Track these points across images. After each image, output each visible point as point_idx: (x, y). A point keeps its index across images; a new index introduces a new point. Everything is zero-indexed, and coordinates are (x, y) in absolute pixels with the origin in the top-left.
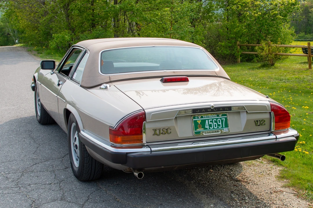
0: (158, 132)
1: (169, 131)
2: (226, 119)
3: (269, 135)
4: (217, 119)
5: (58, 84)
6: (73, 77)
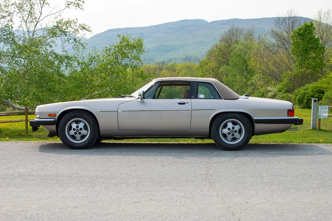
5: (180, 104)
6: (198, 97)
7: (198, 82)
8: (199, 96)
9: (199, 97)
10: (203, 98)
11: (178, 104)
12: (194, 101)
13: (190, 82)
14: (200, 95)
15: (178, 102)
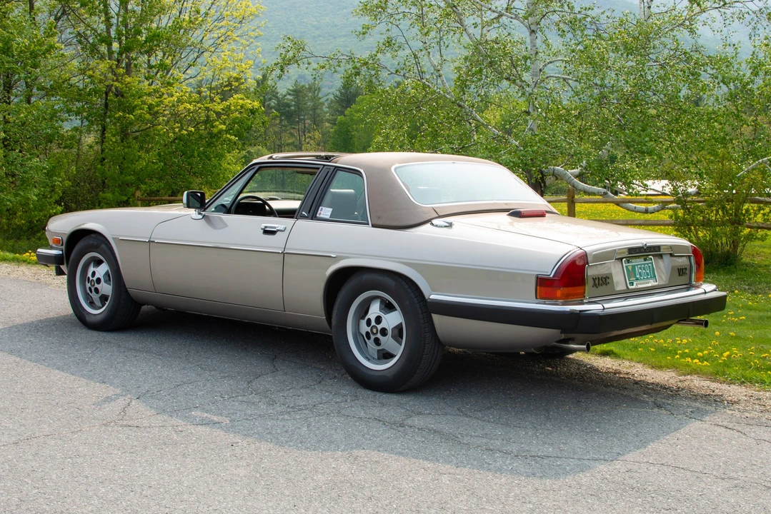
0: (597, 282)
1: (608, 280)
2: (652, 263)
3: (688, 291)
4: (644, 264)
5: (266, 232)
6: (318, 215)
7: (336, 167)
8: (319, 212)
9: (320, 214)
10: (328, 217)
11: (262, 231)
12: (303, 225)
13: (318, 168)
14: (324, 208)
15: (263, 226)
